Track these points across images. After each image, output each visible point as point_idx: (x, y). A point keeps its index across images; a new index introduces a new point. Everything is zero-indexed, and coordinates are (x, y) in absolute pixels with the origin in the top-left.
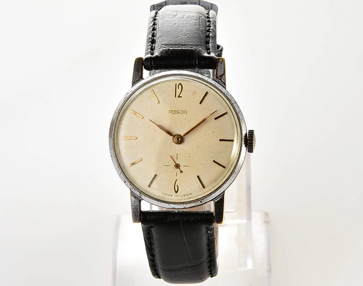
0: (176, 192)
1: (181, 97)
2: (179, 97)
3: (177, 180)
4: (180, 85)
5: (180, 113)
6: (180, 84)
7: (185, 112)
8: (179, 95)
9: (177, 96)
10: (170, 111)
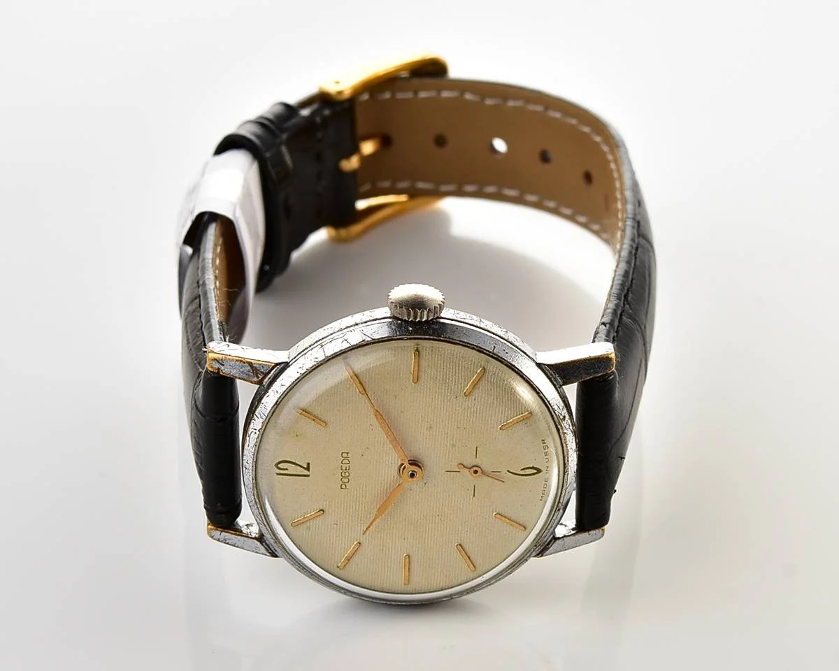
0: (539, 471)
1: (308, 464)
2: (308, 469)
3: (508, 471)
4: (279, 466)
5: (348, 465)
6: (277, 465)
7: (345, 455)
8: (304, 468)
9: (306, 472)
10: (343, 486)
